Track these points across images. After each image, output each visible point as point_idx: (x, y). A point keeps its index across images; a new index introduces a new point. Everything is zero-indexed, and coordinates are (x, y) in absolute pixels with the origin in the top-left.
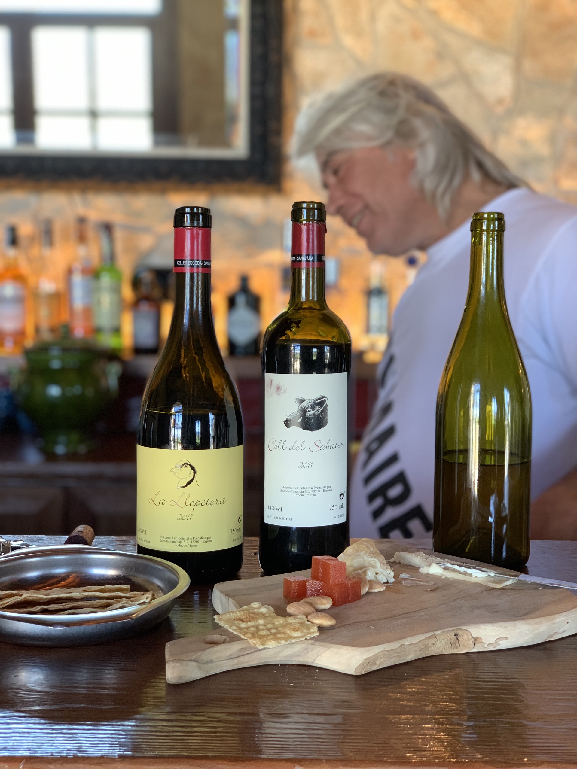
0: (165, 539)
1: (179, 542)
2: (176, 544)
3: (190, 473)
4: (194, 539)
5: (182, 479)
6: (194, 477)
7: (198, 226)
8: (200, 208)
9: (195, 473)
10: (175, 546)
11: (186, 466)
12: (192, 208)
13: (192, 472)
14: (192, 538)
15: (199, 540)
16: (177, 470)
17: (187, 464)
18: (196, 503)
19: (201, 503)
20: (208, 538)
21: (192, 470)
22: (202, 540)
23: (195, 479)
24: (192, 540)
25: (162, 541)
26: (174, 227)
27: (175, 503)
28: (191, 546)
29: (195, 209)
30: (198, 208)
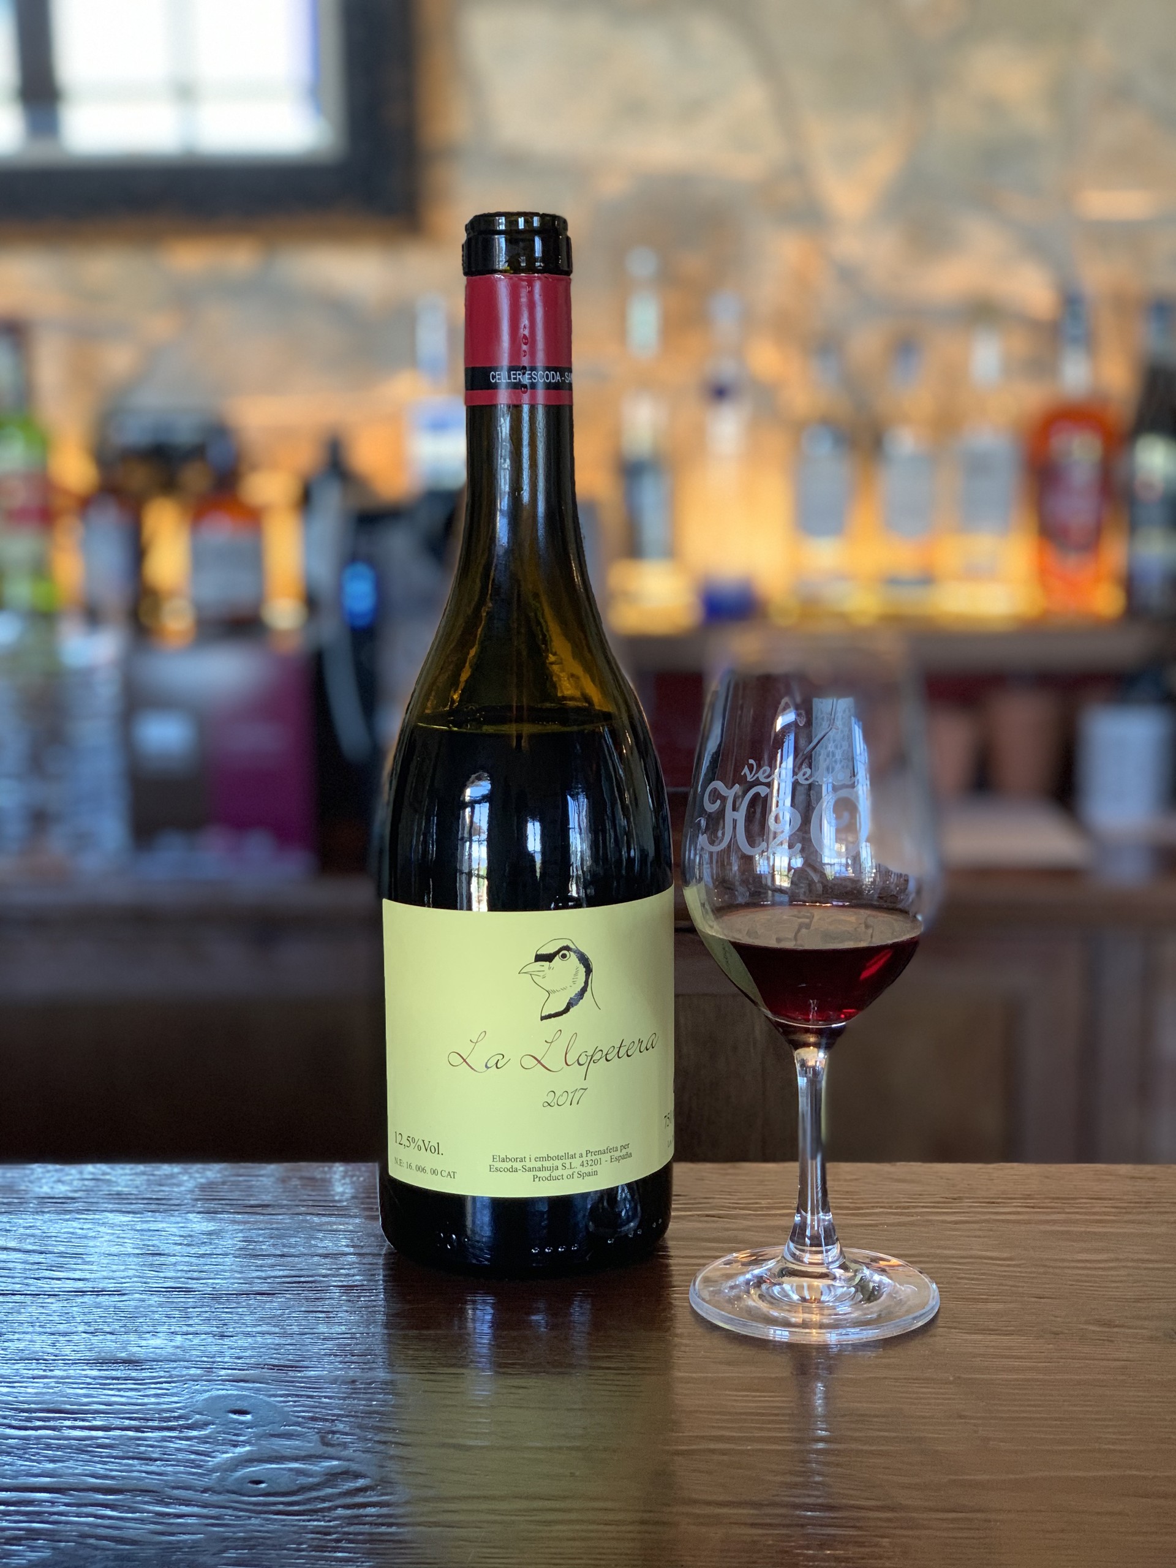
0: (508, 1165)
1: (546, 1169)
2: (540, 1174)
3: (576, 974)
4: (589, 1155)
5: (554, 992)
6: (586, 983)
7: (531, 269)
8: (537, 214)
9: (589, 971)
10: (537, 1180)
11: (564, 956)
12: (511, 217)
13: (582, 970)
14: (584, 1155)
15: (600, 1156)
16: (542, 969)
17: (567, 948)
18: (592, 1056)
19: (604, 1053)
20: (624, 1147)
21: (581, 966)
22: (607, 1156)
23: (589, 989)
24: (584, 1159)
25: (497, 1170)
26: (466, 274)
27: (537, 1062)
28: (581, 1175)
29: (521, 221)
30: (528, 216)
